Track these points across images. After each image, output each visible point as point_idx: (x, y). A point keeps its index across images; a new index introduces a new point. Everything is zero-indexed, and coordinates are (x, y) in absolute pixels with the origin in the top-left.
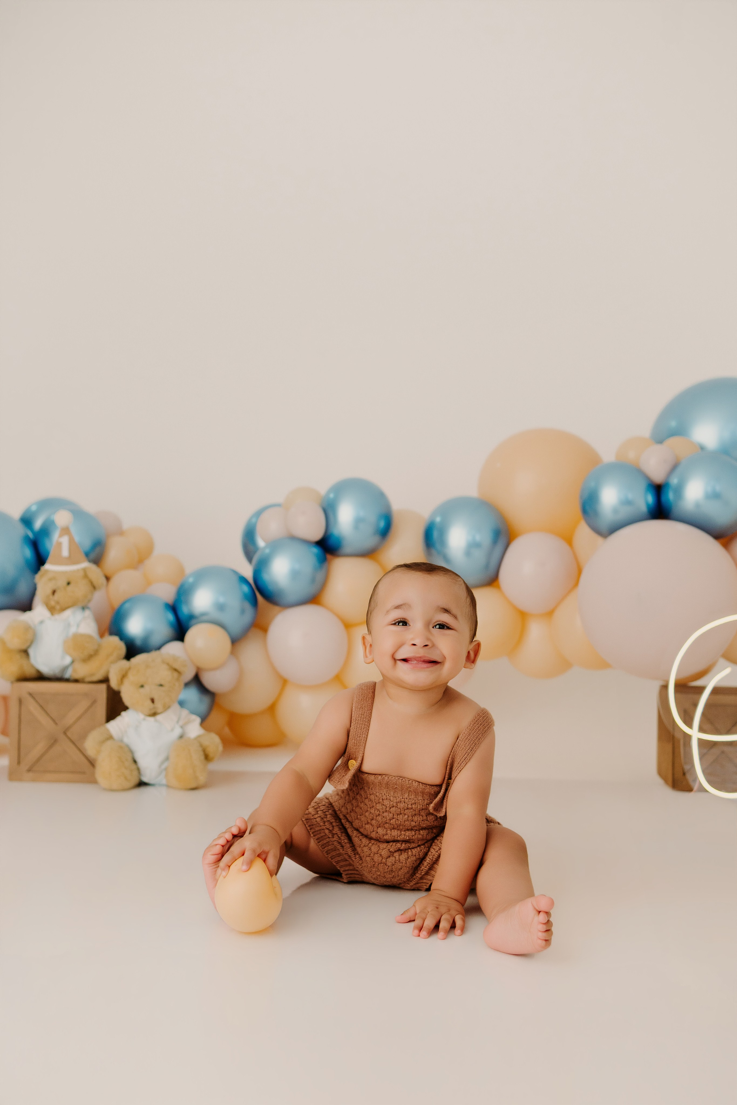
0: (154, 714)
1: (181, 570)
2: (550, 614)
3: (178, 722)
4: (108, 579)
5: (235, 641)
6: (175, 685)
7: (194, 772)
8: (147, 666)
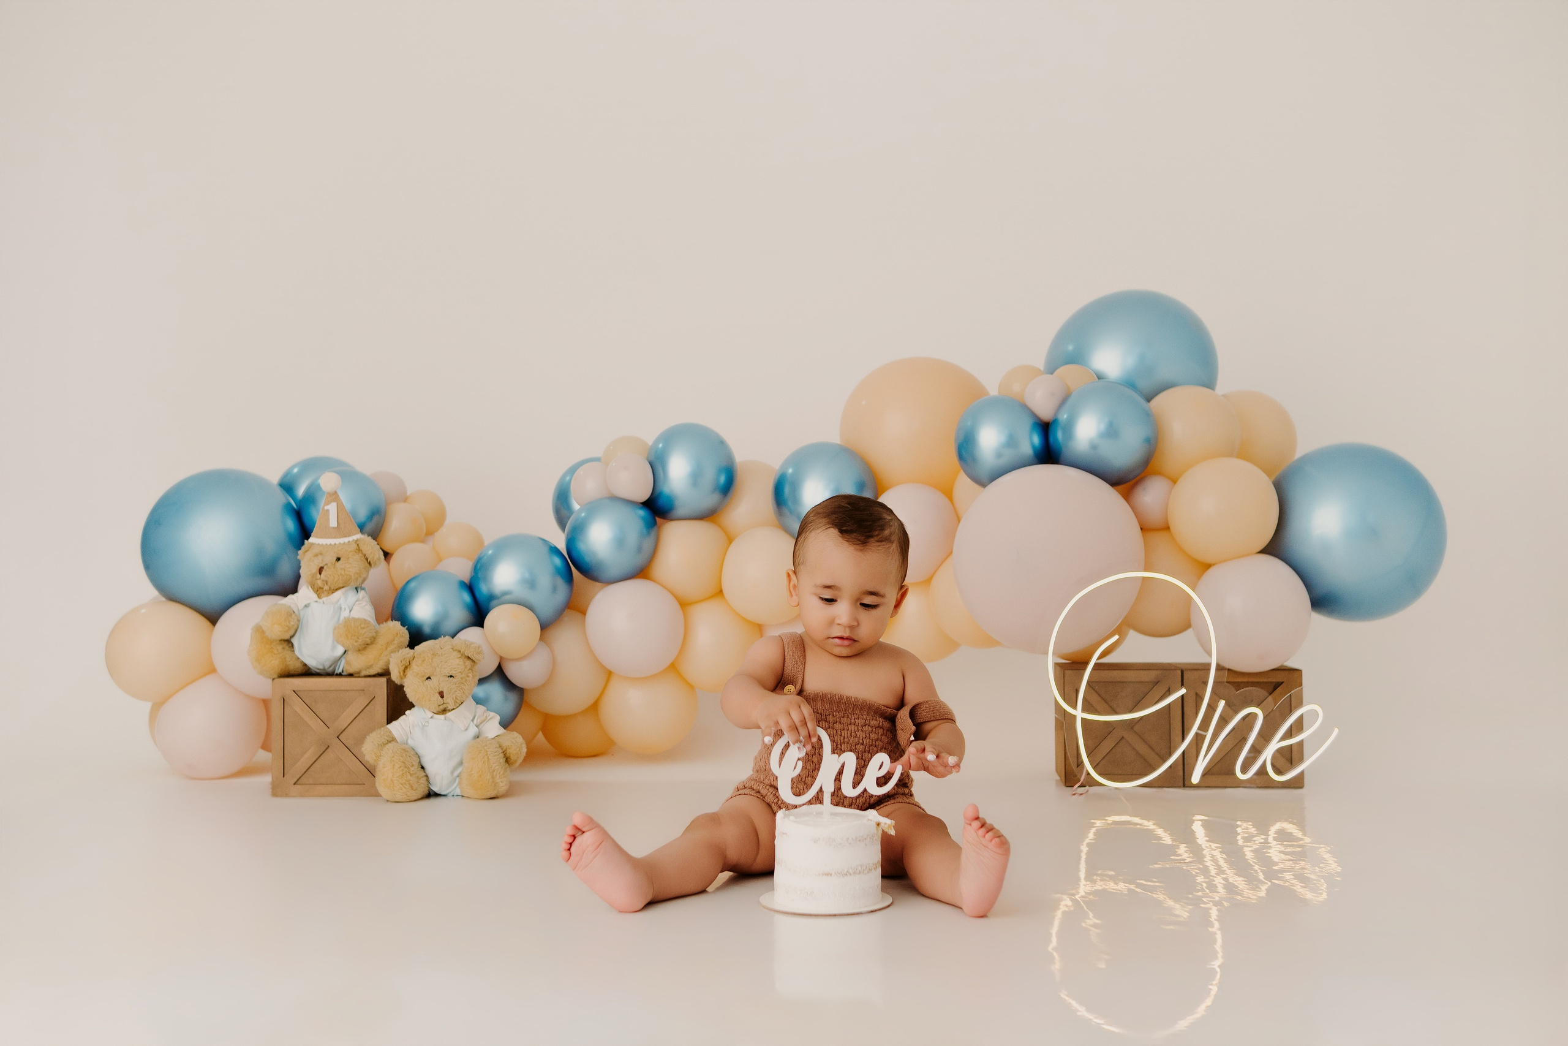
0: (444, 711)
1: (480, 542)
2: (927, 582)
3: (473, 720)
4: (387, 555)
5: (545, 627)
6: (468, 676)
7: (493, 778)
8: (434, 655)
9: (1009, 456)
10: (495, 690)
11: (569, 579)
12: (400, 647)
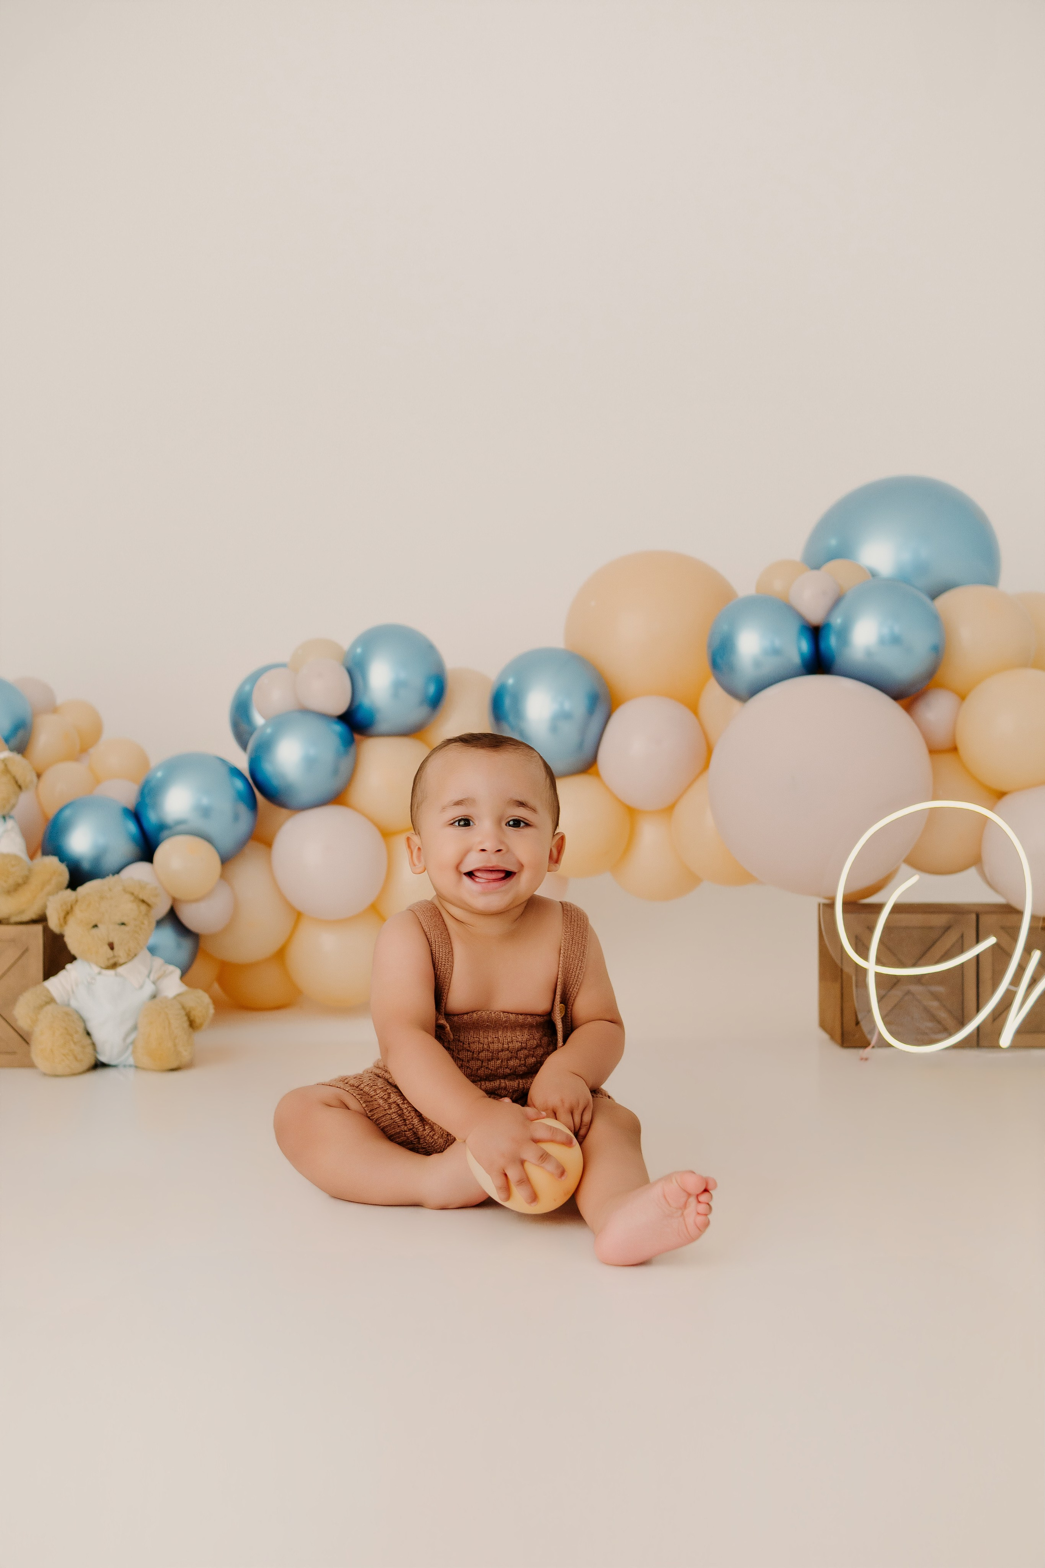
0: (114, 966)
1: (146, 762)
2: (669, 810)
3: (149, 976)
4: (39, 776)
5: (226, 860)
6: (143, 923)
7: (175, 1045)
8: (102, 898)
9: (771, 666)
10: (167, 937)
11: (253, 805)
12: (58, 889)
